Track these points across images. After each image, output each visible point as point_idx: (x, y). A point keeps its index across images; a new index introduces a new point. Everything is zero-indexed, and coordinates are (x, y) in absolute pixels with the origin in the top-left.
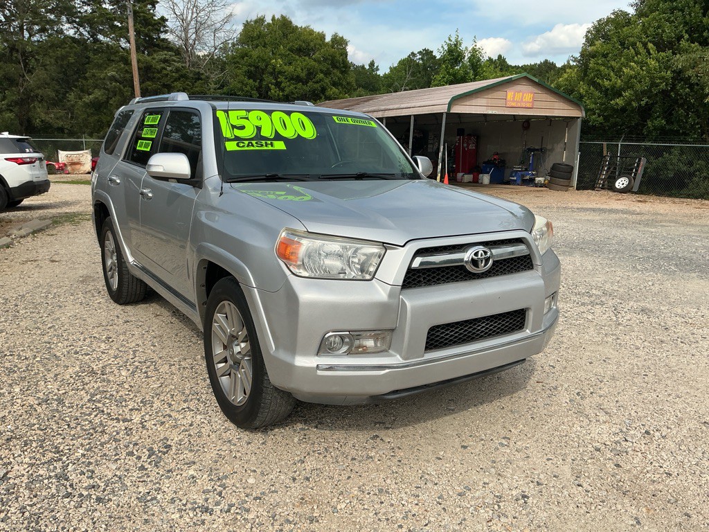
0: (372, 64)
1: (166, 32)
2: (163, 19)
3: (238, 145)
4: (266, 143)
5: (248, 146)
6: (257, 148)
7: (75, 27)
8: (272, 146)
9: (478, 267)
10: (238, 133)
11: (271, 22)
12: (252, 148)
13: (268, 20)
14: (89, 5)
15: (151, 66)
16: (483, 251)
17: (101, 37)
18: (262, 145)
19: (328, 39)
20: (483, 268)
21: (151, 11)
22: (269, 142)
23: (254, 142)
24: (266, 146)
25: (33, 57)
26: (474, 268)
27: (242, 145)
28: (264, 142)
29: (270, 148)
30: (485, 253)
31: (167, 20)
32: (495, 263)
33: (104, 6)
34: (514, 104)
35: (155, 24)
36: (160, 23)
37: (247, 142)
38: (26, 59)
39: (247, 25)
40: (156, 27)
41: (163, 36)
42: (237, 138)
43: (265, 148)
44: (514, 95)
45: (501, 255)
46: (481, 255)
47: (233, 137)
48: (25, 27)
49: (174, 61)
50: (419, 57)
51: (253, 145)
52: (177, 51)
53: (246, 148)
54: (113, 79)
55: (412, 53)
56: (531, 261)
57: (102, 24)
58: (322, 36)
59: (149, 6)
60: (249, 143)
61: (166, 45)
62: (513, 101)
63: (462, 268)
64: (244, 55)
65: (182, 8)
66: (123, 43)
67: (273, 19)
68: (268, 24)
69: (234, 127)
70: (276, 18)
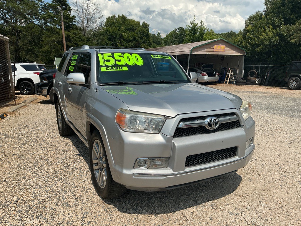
0: (159, 34)
1: (75, 22)
2: (74, 17)
3: (106, 69)
4: (119, 68)
5: (111, 69)
6: (115, 70)
7: (38, 20)
8: (122, 69)
9: (212, 127)
10: (107, 63)
11: (118, 17)
12: (113, 70)
13: (117, 16)
14: (44, 11)
15: (70, 36)
16: (214, 119)
17: (49, 24)
18: (117, 69)
19: (141, 24)
20: (214, 127)
21: (69, 13)
22: (121, 67)
23: (114, 67)
24: (119, 69)
25: (21, 32)
26: (209, 127)
27: (108, 69)
28: (118, 67)
29: (121, 70)
30: (215, 120)
31: (75, 17)
32: (220, 125)
33: (50, 11)
34: (217, 50)
35: (71, 19)
36: (73, 18)
37: (110, 67)
38: (18, 33)
39: (108, 19)
40: (71, 20)
41: (74, 23)
42: (106, 66)
43: (119, 70)
44: (217, 47)
45: (224, 121)
46: (213, 121)
47: (105, 65)
48: (18, 20)
49: (79, 33)
50: (178, 30)
51: (113, 69)
52: (80, 30)
53: (110, 70)
54: (54, 41)
55: (175, 29)
56: (239, 123)
57: (49, 19)
58: (139, 23)
59: (68, 11)
60: (111, 68)
61: (75, 27)
62: (217, 49)
63: (204, 127)
64: (107, 31)
65: (81, 12)
66: (58, 26)
67: (119, 16)
68: (117, 18)
69: (105, 61)
70: (120, 15)
